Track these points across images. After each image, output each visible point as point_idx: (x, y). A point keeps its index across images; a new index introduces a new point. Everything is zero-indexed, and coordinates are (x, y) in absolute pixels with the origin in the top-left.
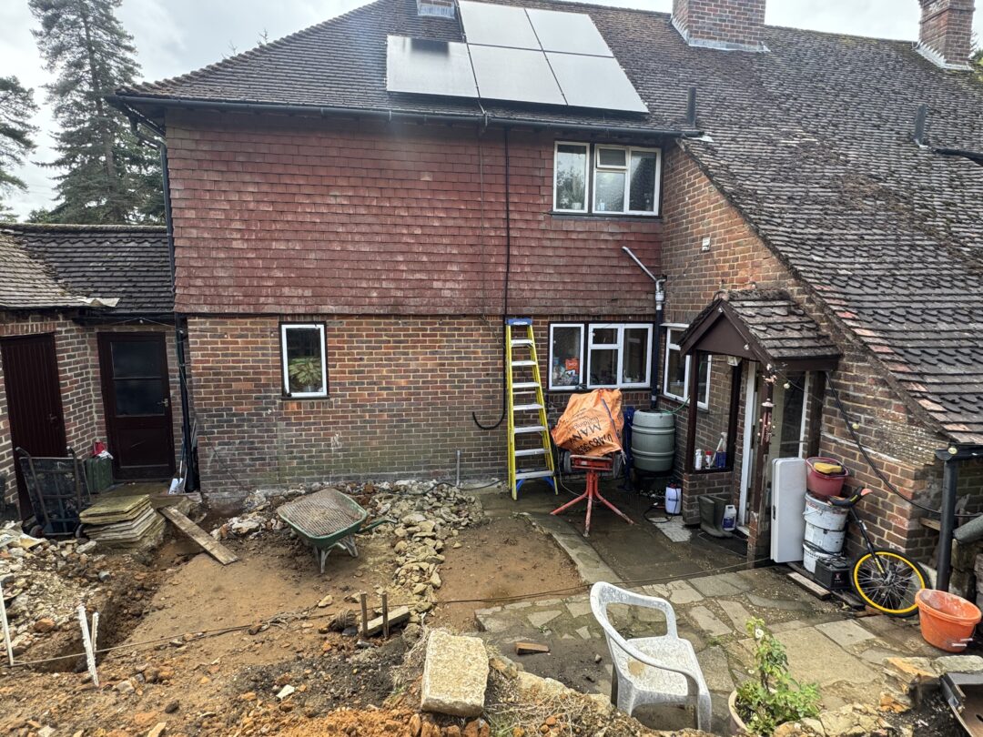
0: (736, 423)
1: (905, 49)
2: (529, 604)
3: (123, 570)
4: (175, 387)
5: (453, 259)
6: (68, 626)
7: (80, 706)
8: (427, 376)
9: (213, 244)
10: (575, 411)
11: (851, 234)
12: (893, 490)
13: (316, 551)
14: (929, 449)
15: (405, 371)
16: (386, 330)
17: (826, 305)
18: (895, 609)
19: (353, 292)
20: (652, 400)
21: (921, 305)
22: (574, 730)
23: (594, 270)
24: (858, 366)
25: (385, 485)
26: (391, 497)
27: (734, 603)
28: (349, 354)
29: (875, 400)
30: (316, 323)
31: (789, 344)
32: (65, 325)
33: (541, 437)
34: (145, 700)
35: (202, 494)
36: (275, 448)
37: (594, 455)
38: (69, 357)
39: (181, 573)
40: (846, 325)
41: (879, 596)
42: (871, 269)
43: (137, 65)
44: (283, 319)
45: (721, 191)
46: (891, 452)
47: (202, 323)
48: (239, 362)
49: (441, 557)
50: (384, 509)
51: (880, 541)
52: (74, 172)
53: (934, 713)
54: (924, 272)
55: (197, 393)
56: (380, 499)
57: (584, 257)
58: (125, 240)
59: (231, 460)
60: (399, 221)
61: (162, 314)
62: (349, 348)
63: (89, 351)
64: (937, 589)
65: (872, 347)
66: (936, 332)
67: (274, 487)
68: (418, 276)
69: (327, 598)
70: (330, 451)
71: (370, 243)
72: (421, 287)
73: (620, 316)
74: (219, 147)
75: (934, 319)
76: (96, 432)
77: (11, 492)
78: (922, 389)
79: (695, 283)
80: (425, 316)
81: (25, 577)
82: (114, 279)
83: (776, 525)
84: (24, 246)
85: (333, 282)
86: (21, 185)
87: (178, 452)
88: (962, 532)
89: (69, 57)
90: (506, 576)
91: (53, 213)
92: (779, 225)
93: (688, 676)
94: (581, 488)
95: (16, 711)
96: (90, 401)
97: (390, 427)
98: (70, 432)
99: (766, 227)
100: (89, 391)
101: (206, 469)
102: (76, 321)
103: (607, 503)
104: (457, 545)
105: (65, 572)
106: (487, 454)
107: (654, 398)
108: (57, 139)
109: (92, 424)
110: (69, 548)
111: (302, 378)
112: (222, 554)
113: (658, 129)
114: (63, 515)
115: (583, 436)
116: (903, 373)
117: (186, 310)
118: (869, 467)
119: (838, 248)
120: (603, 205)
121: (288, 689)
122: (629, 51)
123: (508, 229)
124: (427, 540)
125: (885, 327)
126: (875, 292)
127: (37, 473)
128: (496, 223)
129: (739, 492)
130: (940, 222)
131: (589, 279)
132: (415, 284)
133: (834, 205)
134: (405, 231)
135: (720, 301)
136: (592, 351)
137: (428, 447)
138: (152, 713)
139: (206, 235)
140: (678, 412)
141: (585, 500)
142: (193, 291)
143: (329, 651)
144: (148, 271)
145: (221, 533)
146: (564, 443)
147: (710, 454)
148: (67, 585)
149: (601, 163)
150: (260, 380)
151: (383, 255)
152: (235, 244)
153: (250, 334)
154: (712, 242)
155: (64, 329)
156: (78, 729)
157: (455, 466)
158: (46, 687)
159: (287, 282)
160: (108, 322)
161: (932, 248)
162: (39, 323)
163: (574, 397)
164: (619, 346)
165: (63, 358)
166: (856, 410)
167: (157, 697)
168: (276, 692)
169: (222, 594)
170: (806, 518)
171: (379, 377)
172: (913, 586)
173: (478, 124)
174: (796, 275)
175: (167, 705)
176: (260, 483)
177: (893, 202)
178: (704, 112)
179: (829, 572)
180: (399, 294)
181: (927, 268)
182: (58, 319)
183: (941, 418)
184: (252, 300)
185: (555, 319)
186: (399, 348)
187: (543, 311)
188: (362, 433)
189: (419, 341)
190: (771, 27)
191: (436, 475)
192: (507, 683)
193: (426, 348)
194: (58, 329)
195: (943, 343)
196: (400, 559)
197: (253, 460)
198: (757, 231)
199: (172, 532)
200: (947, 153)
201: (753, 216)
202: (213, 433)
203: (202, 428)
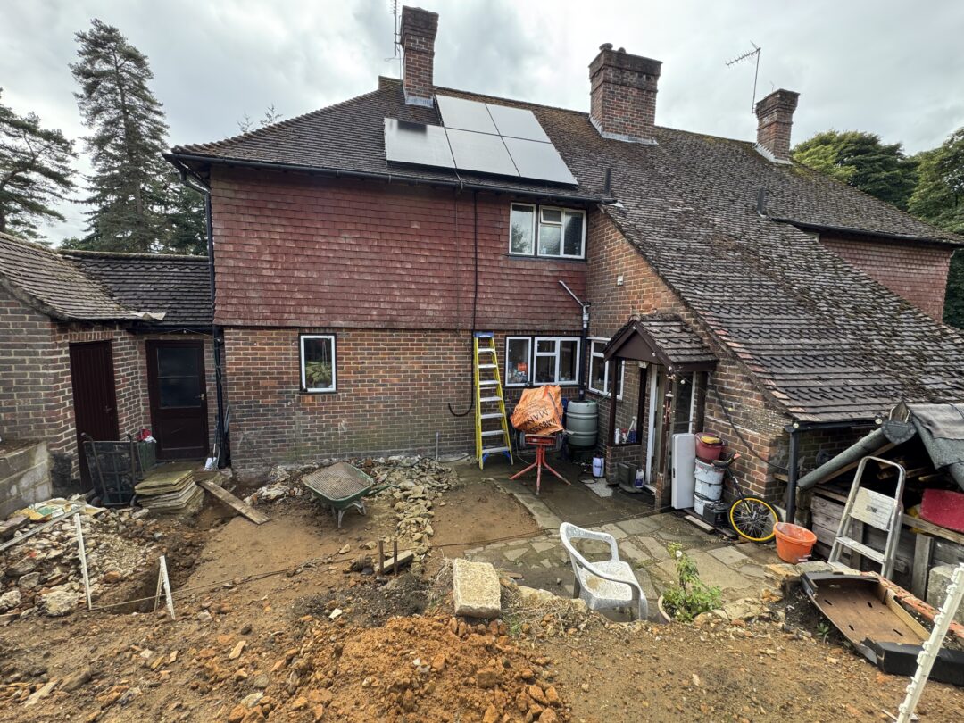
0: (643, 409)
1: (747, 147)
2: (503, 545)
3: (173, 531)
4: (211, 385)
5: (434, 287)
6: (133, 577)
7: (170, 633)
8: (414, 376)
9: (247, 271)
10: (529, 401)
11: (720, 275)
12: (756, 455)
13: (333, 511)
14: (779, 425)
15: (398, 372)
16: (383, 340)
17: (707, 325)
18: (759, 537)
19: (358, 311)
20: (580, 394)
21: (768, 326)
22: (564, 624)
23: (539, 298)
24: (730, 368)
25: (381, 460)
26: (387, 469)
27: (650, 539)
28: (353, 359)
29: (742, 392)
30: (328, 334)
31: (683, 352)
32: (120, 334)
33: (500, 422)
34: (224, 626)
35: (232, 469)
36: (293, 432)
37: (542, 434)
38: (123, 360)
39: (223, 532)
40: (722, 340)
41: (747, 530)
42: (735, 300)
43: (165, 126)
44: (302, 331)
45: (631, 242)
46: (753, 427)
47: (236, 334)
48: (265, 364)
49: (431, 513)
50: (382, 478)
51: (747, 491)
52: (105, 209)
53: (798, 600)
54: (769, 303)
55: (231, 389)
56: (378, 471)
57: (532, 288)
58: (169, 267)
59: (257, 442)
60: (394, 258)
61: (202, 326)
62: (354, 354)
63: (138, 355)
64: (787, 521)
65: (740, 355)
66: (779, 345)
67: (292, 463)
68: (408, 299)
69: (346, 547)
70: (337, 434)
71: (371, 273)
72: (411, 308)
73: (556, 331)
74: (254, 197)
75: (778, 336)
76: (142, 421)
77: (75, 470)
78: (773, 383)
79: (612, 308)
80: (413, 330)
81: (93, 538)
82: (160, 297)
83: (675, 481)
84: (82, 269)
85: (342, 303)
86: (61, 218)
87: (212, 437)
88: (802, 482)
89: (106, 116)
90: (482, 525)
91: (83, 242)
92: (673, 268)
93: (632, 585)
94: (533, 460)
95: (117, 640)
96: (138, 396)
97: (385, 415)
98: (122, 421)
99: (664, 269)
100: (137, 387)
101: (236, 449)
102: (129, 331)
103: (552, 470)
104: (443, 504)
105: (125, 534)
106: (459, 435)
107: (582, 392)
108: (89, 181)
109: (139, 414)
110: (126, 515)
111: (316, 377)
112: (255, 516)
113: (585, 197)
114: (119, 488)
115: (535, 420)
116: (760, 372)
117: (224, 323)
118: (739, 439)
119: (712, 286)
120: (545, 250)
121: (337, 612)
122: (561, 139)
123: (476, 266)
124: (419, 501)
125: (746, 341)
126: (738, 316)
127: (98, 454)
128: (468, 261)
129: (646, 460)
130: (777, 269)
131: (536, 304)
132: (405, 306)
133: (707, 255)
134: (399, 266)
135: (634, 322)
136: (537, 357)
137: (415, 430)
138: (231, 635)
139: (241, 265)
140: (600, 403)
141: (536, 468)
142: (229, 308)
143: (355, 586)
144: (189, 292)
145: (252, 500)
146: (519, 426)
147: (626, 432)
148: (127, 544)
149: (544, 219)
150: (283, 378)
151: (382, 284)
152: (265, 272)
153: (275, 342)
154: (624, 279)
155: (119, 337)
156: (173, 651)
157: (435, 445)
158: (129, 623)
159: (305, 302)
160: (154, 332)
161: (773, 287)
162: (100, 332)
163: (526, 392)
164: (557, 354)
165: (118, 360)
166: (729, 399)
167: (232, 623)
168: (328, 615)
169: (259, 548)
170: (696, 476)
171: (376, 377)
172: (770, 521)
173: (455, 188)
174: (686, 304)
175: (241, 628)
176: (281, 460)
177: (746, 254)
178: (616, 186)
179: (713, 513)
180: (394, 313)
181: (771, 301)
182: (115, 329)
183: (787, 403)
184: (278, 316)
185: (510, 333)
186: (393, 354)
187: (502, 327)
188: (363, 420)
189: (408, 349)
190: (658, 127)
191: (419, 452)
192: (512, 594)
193: (414, 354)
194: (115, 337)
195: (784, 353)
196: (400, 516)
197: (275, 441)
198: (658, 272)
199: (210, 500)
200: (779, 221)
201: (654, 262)
202: (243, 421)
203: (234, 416)
